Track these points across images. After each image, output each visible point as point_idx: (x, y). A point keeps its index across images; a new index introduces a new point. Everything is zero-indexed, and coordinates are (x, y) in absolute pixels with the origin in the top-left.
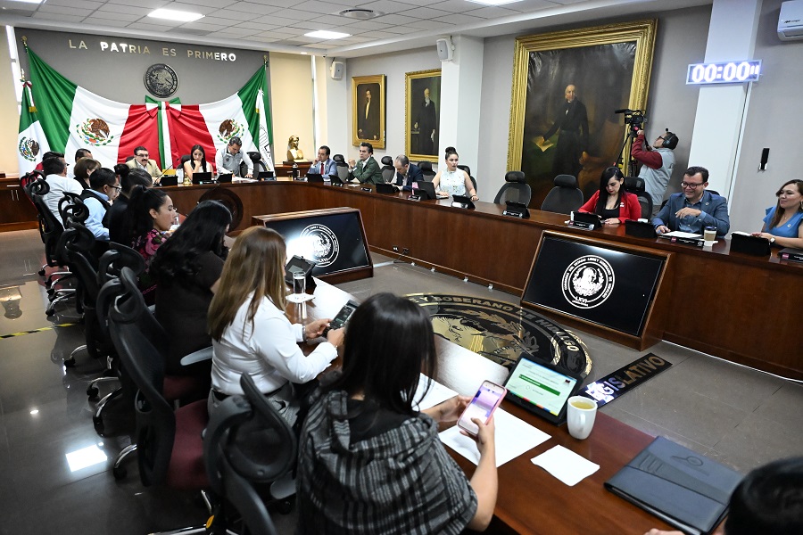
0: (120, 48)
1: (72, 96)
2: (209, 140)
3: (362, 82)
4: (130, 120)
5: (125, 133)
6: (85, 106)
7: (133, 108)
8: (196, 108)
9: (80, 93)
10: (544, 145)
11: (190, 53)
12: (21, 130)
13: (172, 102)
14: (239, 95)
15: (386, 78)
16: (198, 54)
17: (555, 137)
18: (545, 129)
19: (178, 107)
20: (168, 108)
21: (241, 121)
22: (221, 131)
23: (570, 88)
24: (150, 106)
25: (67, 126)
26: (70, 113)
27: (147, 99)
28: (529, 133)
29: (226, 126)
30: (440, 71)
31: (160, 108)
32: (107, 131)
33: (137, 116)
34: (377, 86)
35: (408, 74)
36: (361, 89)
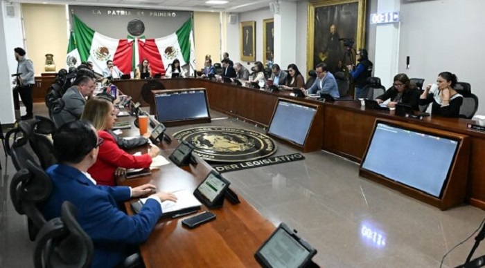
0: (117, 13)
1: (92, 36)
2: (159, 57)
3: (245, 25)
4: (119, 47)
5: (116, 54)
6: (98, 41)
7: (121, 41)
8: (153, 41)
9: (96, 35)
10: (323, 57)
11: (151, 14)
12: (68, 53)
13: (141, 38)
14: (177, 33)
15: (255, 23)
16: (155, 14)
17: (327, 53)
18: (323, 49)
19: (144, 40)
20: (139, 41)
21: (177, 47)
22: (166, 52)
23: (333, 27)
24: (130, 40)
25: (88, 51)
26: (91, 44)
27: (129, 37)
28: (316, 51)
29: (169, 50)
30: (273, 19)
31: (134, 41)
32: (108, 53)
33: (123, 45)
34: (251, 27)
35: (265, 20)
36: (244, 29)
